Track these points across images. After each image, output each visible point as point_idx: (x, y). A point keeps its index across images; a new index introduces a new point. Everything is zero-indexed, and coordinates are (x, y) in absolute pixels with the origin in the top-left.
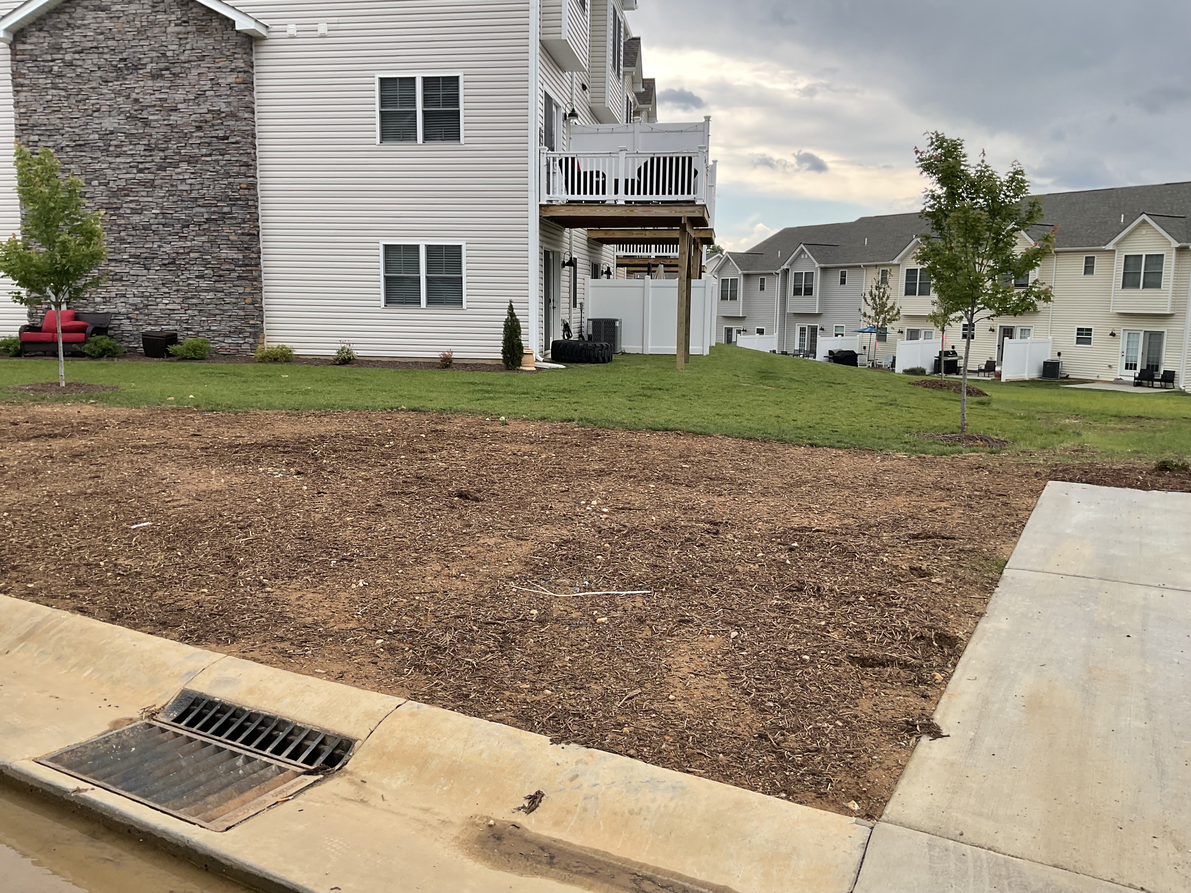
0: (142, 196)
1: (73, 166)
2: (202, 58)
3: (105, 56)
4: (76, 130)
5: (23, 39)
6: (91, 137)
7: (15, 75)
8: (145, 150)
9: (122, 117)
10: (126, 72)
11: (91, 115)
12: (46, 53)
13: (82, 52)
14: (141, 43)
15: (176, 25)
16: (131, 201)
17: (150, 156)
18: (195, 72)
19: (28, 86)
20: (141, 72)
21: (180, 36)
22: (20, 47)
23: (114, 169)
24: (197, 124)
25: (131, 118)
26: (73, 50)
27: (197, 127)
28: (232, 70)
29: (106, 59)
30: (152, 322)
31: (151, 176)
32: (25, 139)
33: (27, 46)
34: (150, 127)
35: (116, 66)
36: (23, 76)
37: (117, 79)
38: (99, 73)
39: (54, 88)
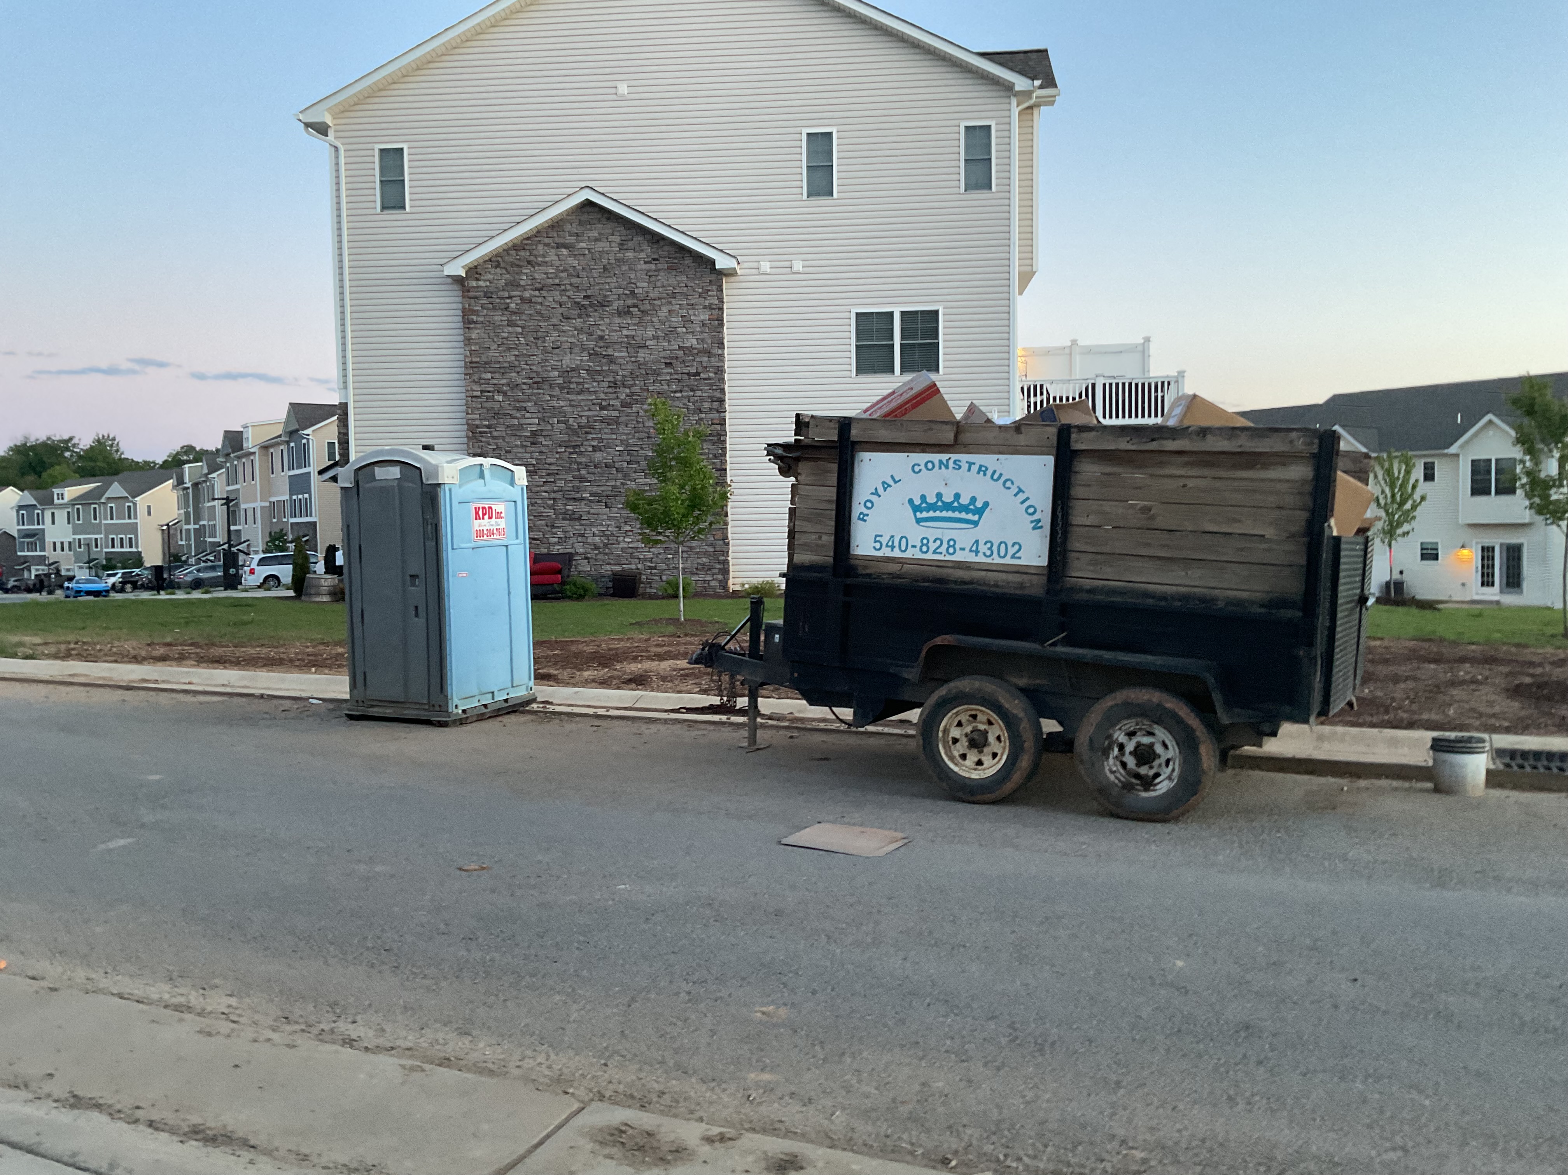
1: (529, 404)
2: (674, 296)
3: (568, 294)
6: (551, 374)
7: (466, 311)
8: (609, 387)
9: (585, 354)
10: (591, 309)
12: (503, 290)
13: (542, 290)
14: (608, 280)
15: (645, 263)
16: (593, 439)
17: (615, 393)
18: (665, 309)
19: (481, 322)
20: (607, 309)
21: (650, 274)
22: (473, 284)
23: (576, 406)
24: (668, 361)
25: (593, 355)
26: (532, 287)
27: (666, 363)
28: (705, 307)
29: (568, 297)
30: (612, 562)
31: (616, 413)
33: (481, 283)
34: (615, 364)
35: (578, 303)
36: (476, 313)
37: (580, 316)
38: (561, 310)
39: (511, 326)
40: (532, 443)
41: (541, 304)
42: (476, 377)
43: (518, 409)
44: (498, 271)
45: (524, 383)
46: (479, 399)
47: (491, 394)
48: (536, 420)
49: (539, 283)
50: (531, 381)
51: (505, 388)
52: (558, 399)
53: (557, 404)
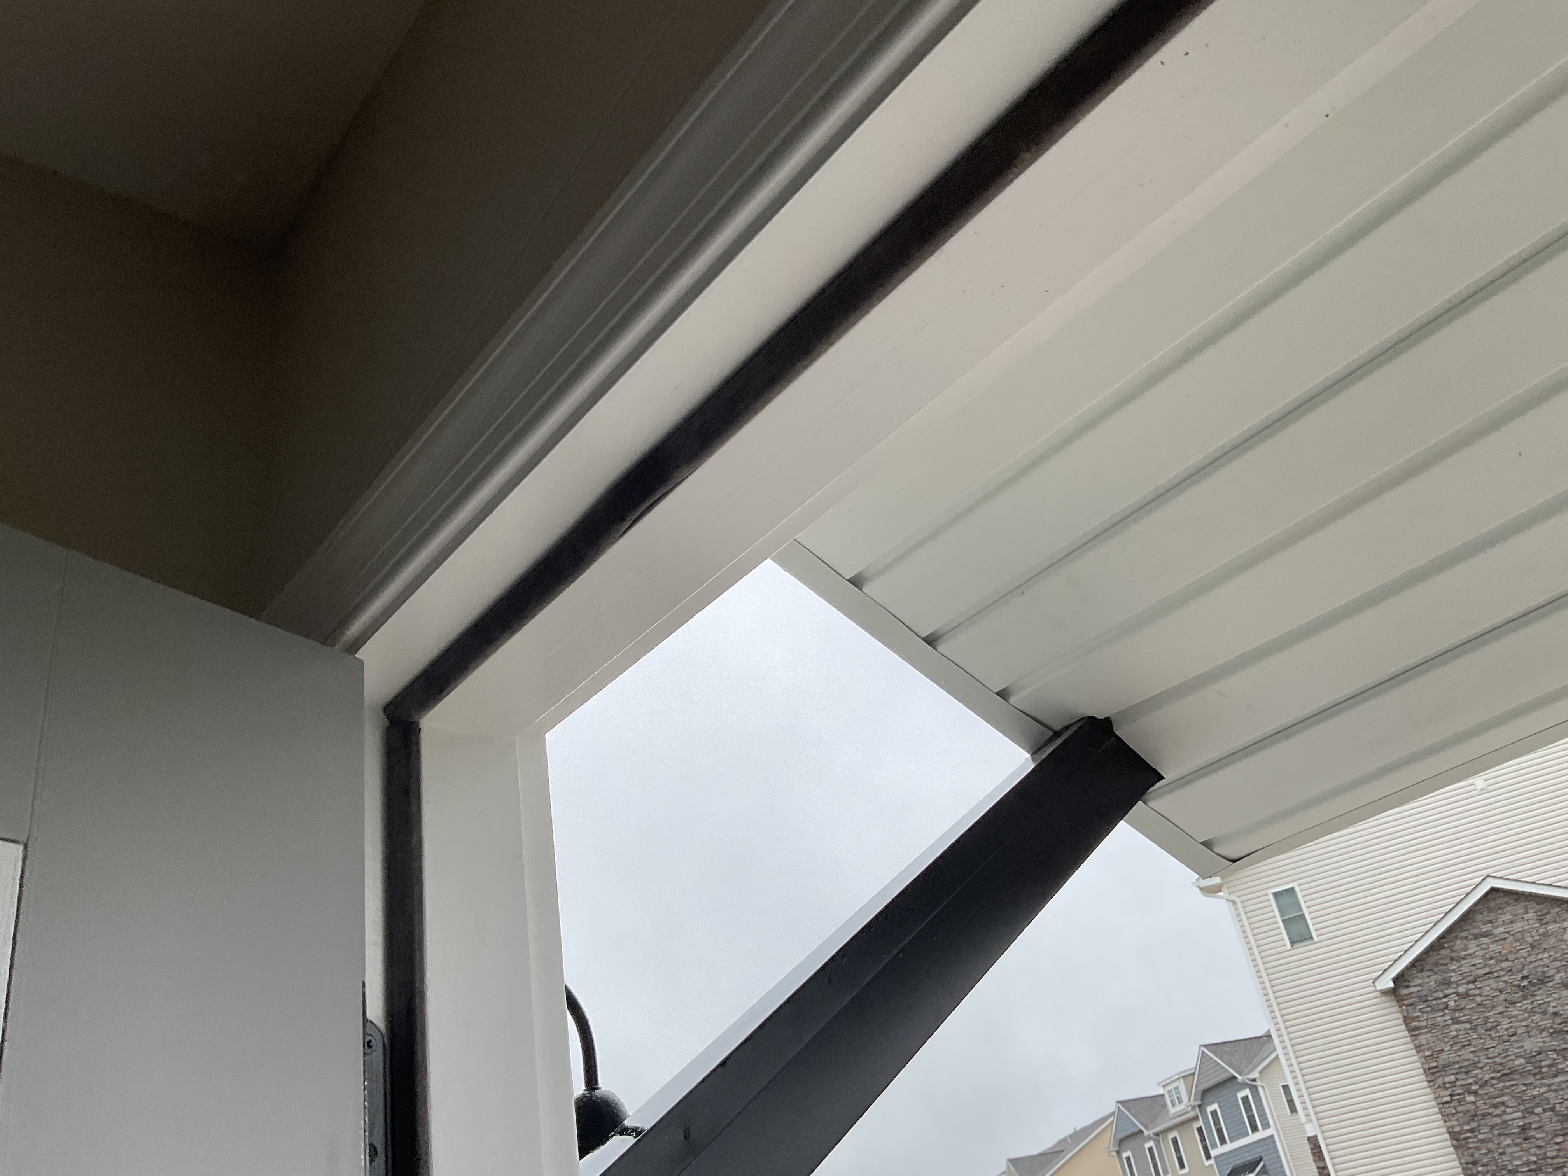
5: (1406, 984)
6: (1517, 1063)
9: (1545, 1034)
10: (1534, 989)
13: (1476, 981)
14: (1540, 957)
19: (1426, 1027)
20: (1550, 984)
23: (1556, 1091)
25: (1554, 1033)
32: (1440, 1081)
33: (1412, 989)
35: (1518, 986)
36: (1414, 1019)
39: (1457, 1023)
44: (1425, 973)
46: (1451, 1105)
47: (1462, 1096)
48: (1519, 1114)
49: (1470, 975)
50: (1499, 1074)
51: (1474, 1087)
52: (1535, 1087)
53: (1535, 1092)
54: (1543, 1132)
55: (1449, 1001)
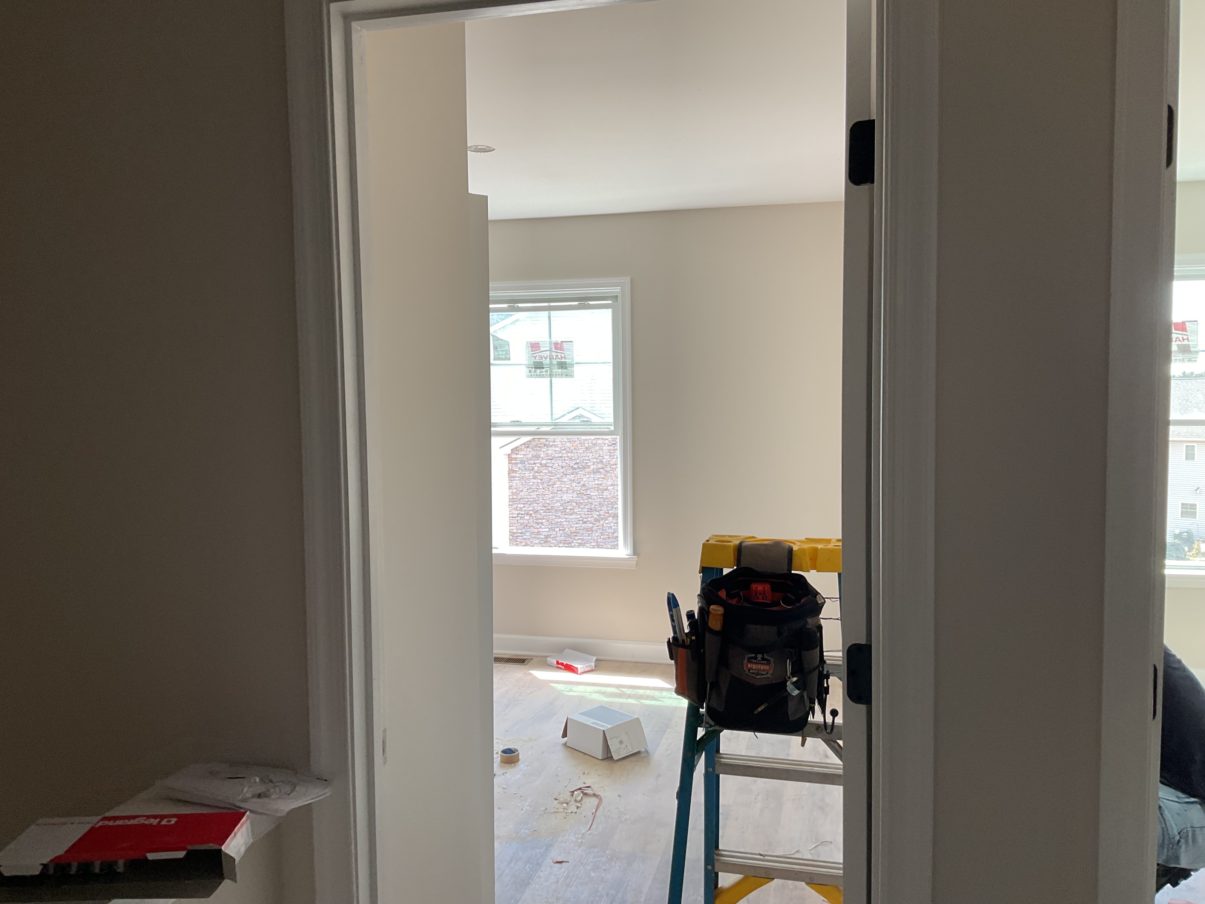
0: (585, 536)
1: (544, 521)
3: (566, 462)
4: (548, 501)
5: (517, 452)
6: (556, 505)
7: (511, 471)
8: (588, 511)
9: (575, 493)
10: (578, 470)
11: (557, 493)
12: (531, 460)
15: (608, 446)
16: (579, 539)
17: (591, 514)
19: (518, 477)
20: (587, 470)
21: (611, 451)
22: (514, 456)
23: (569, 522)
25: (579, 494)
26: (547, 458)
29: (567, 463)
31: (591, 525)
33: (519, 456)
34: (591, 499)
35: (572, 467)
36: (514, 471)
37: (573, 474)
38: (562, 470)
39: (535, 479)
40: (545, 542)
41: (552, 467)
42: (515, 506)
43: (538, 524)
44: (528, 450)
45: (541, 510)
46: (517, 519)
47: (523, 516)
48: (547, 530)
49: (551, 456)
50: (545, 508)
51: (530, 512)
52: (560, 518)
53: (559, 520)
54: (555, 540)
55: (535, 466)
